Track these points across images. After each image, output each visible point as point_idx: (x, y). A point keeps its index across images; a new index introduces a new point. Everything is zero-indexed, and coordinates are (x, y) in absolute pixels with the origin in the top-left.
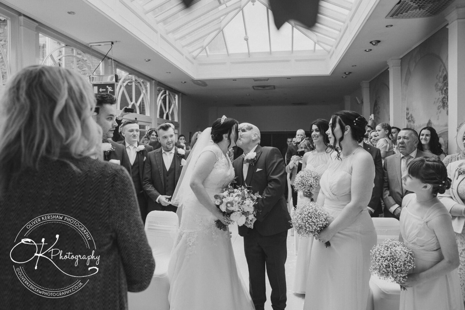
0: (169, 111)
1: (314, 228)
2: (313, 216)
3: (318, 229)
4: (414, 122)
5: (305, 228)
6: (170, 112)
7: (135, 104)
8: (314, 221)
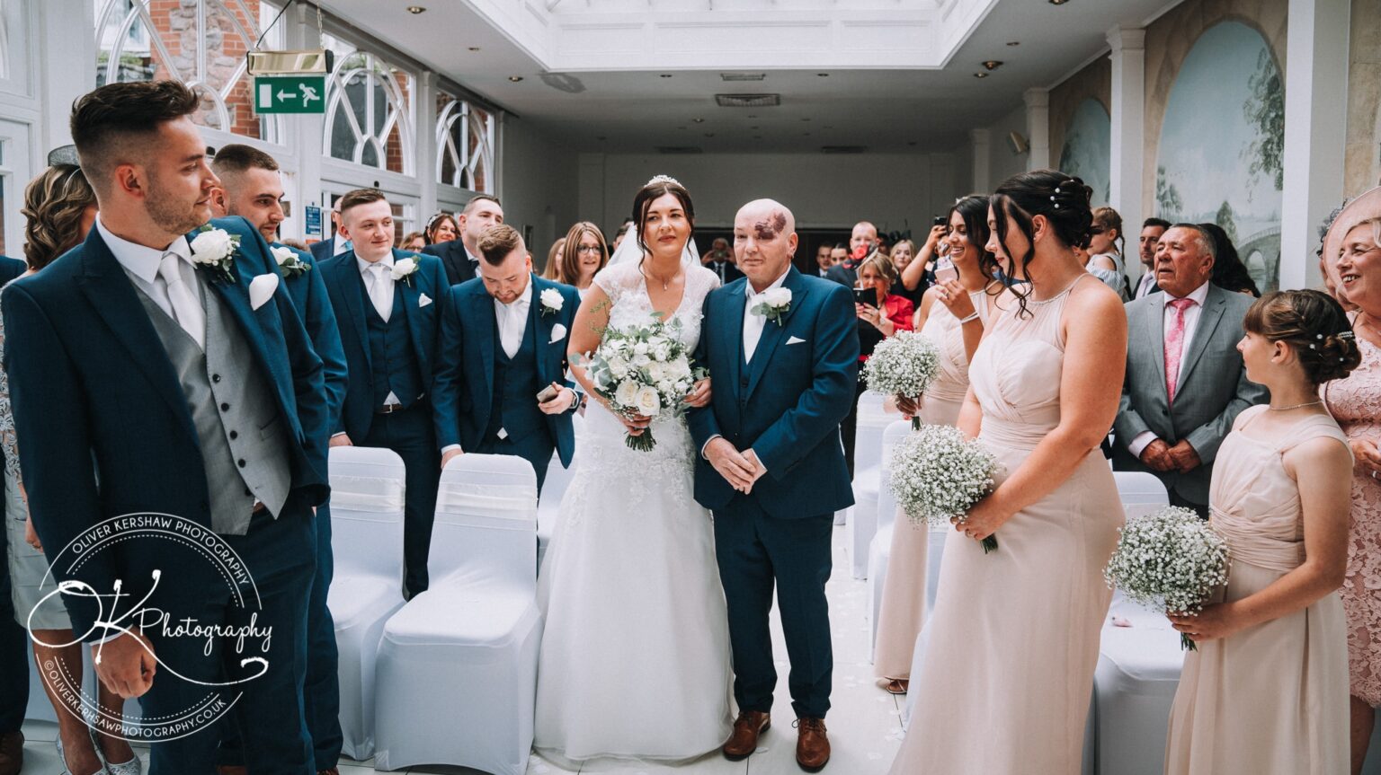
0: (469, 162)
6: (473, 167)
7: (375, 141)
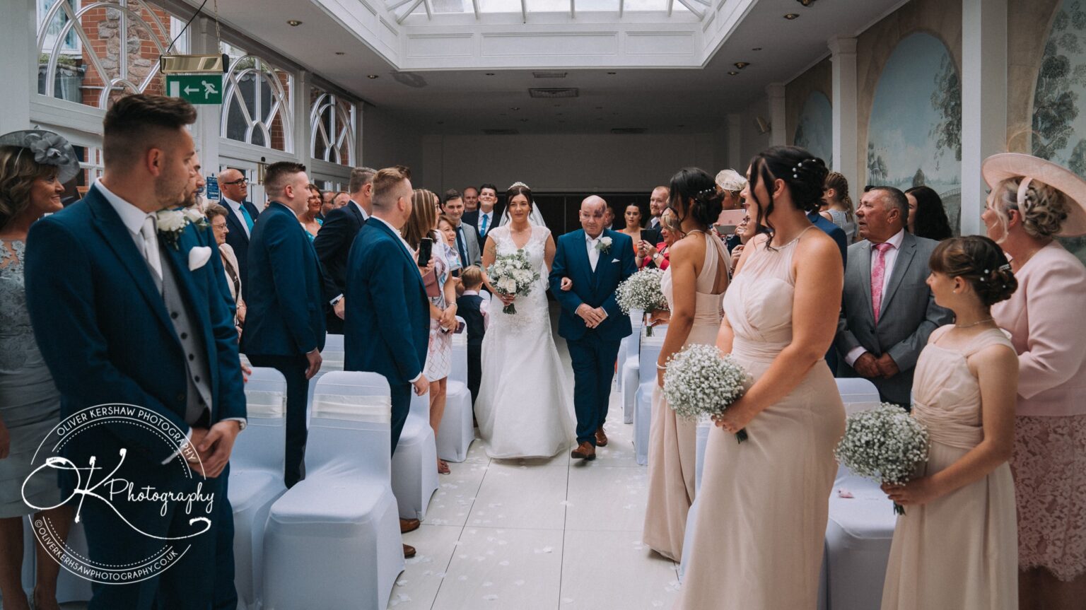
0: (336, 142)
1: (714, 401)
2: (712, 375)
3: (724, 402)
4: (885, 174)
5: (695, 402)
6: (339, 145)
7: (262, 125)
8: (715, 385)
